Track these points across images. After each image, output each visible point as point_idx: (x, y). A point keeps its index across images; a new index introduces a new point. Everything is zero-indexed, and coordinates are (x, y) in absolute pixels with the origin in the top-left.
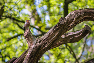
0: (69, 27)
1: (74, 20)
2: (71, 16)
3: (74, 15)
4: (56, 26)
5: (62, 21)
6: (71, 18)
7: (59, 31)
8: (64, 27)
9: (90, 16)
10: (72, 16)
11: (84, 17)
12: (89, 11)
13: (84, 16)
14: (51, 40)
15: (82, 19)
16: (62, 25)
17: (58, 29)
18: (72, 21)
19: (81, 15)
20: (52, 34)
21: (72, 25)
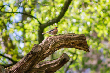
0: (44, 55)
1: (50, 47)
3: (50, 41)
4: (29, 54)
6: (46, 45)
7: (32, 61)
8: (38, 56)
9: (69, 43)
10: (47, 43)
11: (61, 44)
12: (67, 37)
13: (62, 42)
14: (22, 71)
15: (59, 46)
16: (36, 53)
17: (31, 58)
19: (58, 41)
20: (24, 64)
21: (47, 52)
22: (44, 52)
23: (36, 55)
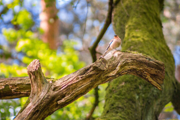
0: (108, 77)
1: (118, 68)
2: (113, 59)
3: (119, 59)
4: (88, 69)
5: (101, 63)
6: (114, 62)
7: (92, 81)
9: (141, 69)
11: (132, 67)
12: (141, 59)
13: (132, 65)
14: (74, 92)
15: (129, 70)
18: (114, 67)
19: (128, 61)
20: (79, 81)
21: (113, 75)
22: (109, 72)
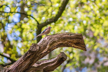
0: (42, 54)
1: (48, 46)
2: (44, 42)
3: (47, 41)
4: (27, 53)
5: (33, 47)
6: (44, 44)
7: (31, 60)
8: (36, 55)
9: (66, 42)
11: (59, 43)
12: (64, 36)
13: (59, 42)
15: (57, 45)
16: (34, 52)
17: (29, 57)
18: (45, 47)
19: (55, 40)
21: (45, 51)
22: (42, 51)
23: (34, 54)
